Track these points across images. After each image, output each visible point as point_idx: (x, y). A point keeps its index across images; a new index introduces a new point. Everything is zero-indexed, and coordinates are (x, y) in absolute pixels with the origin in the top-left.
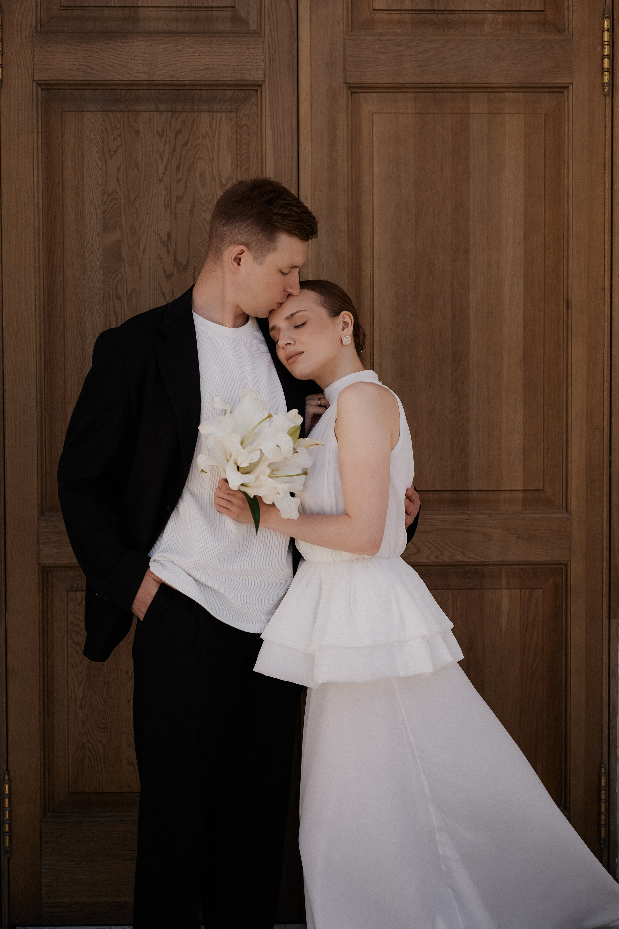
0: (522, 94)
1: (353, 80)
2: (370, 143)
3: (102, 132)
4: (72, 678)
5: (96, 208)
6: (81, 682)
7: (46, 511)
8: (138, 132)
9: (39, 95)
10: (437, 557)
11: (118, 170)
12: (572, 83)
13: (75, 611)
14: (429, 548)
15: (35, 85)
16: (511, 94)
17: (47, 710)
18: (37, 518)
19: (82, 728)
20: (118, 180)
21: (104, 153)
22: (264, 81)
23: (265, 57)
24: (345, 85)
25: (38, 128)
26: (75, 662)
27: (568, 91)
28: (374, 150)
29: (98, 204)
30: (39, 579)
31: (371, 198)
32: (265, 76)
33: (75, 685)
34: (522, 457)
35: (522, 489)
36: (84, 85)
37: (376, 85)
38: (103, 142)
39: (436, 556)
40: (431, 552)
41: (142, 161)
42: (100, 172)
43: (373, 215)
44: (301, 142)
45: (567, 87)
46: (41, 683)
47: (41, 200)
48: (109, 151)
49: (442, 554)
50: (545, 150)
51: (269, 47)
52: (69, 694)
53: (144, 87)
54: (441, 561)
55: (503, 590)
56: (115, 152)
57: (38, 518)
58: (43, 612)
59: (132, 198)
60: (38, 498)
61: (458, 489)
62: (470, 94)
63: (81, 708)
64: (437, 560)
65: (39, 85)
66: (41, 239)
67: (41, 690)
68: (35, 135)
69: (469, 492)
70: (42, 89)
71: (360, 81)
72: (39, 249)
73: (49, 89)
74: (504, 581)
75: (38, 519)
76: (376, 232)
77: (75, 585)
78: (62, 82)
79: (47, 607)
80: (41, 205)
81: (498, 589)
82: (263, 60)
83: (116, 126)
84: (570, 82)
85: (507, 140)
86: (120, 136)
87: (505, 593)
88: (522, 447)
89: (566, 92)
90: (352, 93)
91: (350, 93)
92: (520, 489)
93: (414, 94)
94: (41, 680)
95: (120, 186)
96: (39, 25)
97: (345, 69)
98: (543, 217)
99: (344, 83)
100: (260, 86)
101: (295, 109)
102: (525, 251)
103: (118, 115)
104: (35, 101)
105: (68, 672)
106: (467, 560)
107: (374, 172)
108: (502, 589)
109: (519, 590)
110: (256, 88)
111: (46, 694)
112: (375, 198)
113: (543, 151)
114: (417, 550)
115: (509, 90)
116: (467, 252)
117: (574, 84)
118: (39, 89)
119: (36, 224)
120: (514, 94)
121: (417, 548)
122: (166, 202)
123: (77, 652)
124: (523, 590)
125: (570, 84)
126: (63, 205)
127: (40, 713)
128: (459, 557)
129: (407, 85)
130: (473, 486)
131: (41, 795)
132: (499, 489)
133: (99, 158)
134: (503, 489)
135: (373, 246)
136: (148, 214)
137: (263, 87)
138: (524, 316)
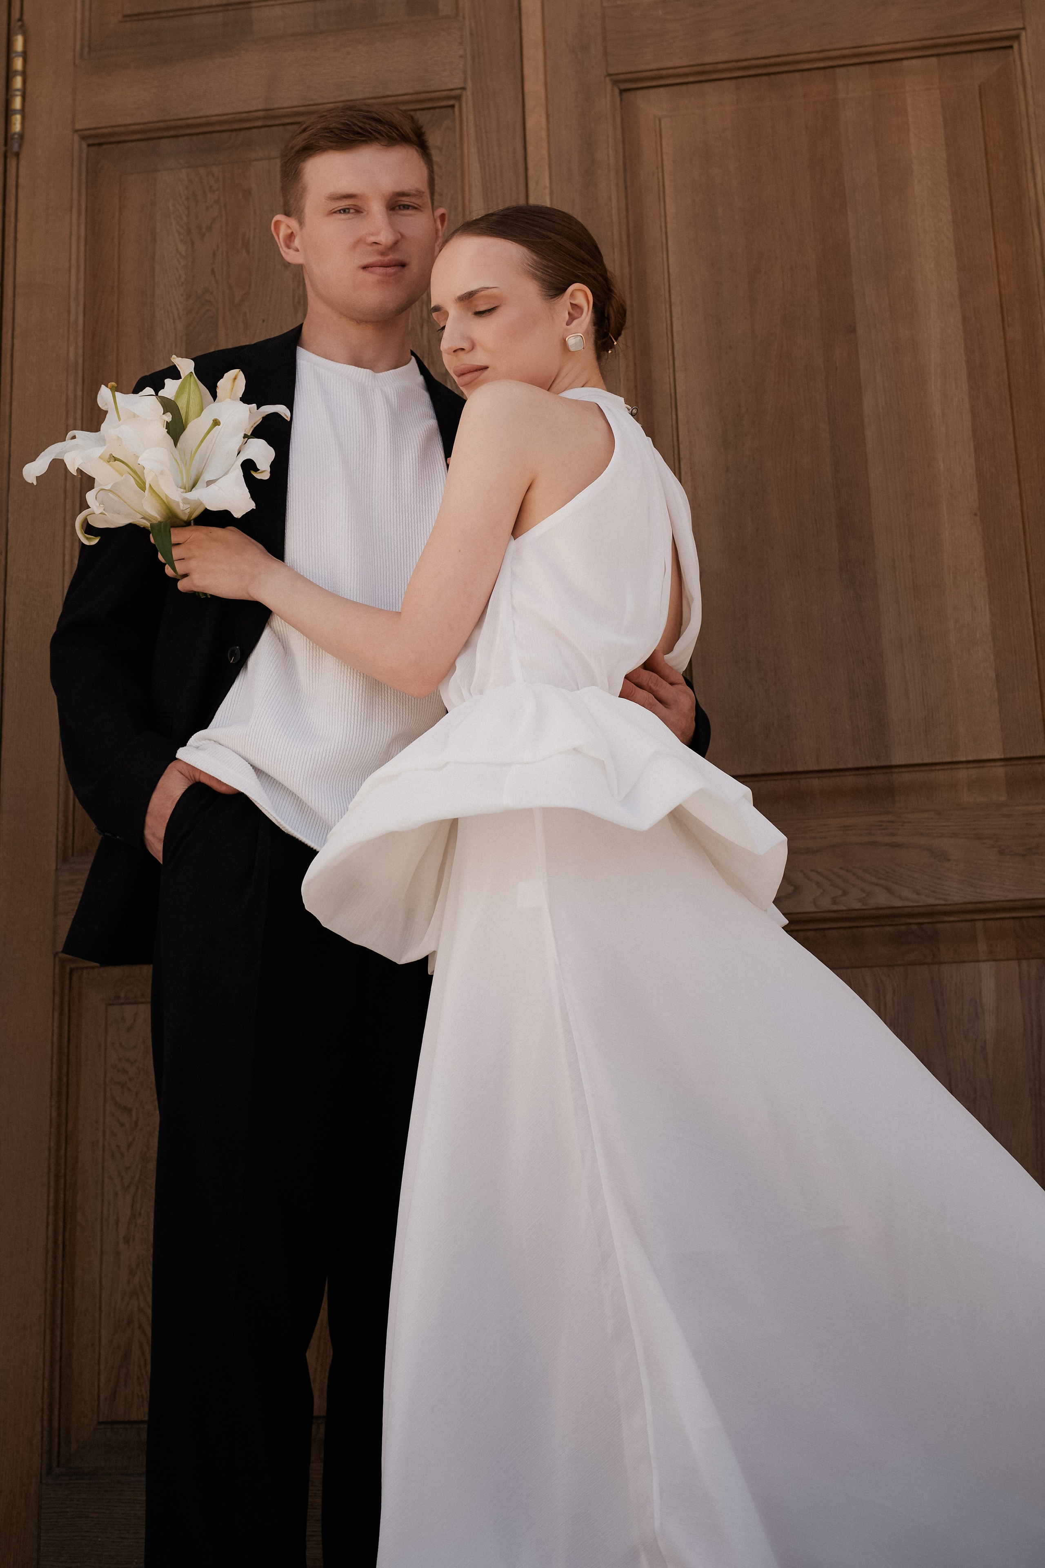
0: (934, 60)
1: (621, 69)
2: (657, 168)
3: (187, 199)
4: (111, 1178)
5: (174, 322)
6: (128, 1186)
7: (73, 855)
8: (249, 192)
9: (84, 155)
10: (834, 901)
11: (214, 254)
12: (1024, 28)
13: (121, 1045)
14: (817, 883)
15: (76, 138)
16: (914, 61)
17: (61, 1247)
18: (54, 867)
19: (129, 1282)
20: (213, 272)
21: (189, 232)
22: (463, 89)
23: (465, 50)
24: (608, 79)
25: (79, 204)
26: (118, 1146)
27: (1020, 45)
28: (666, 177)
29: (178, 314)
30: (54, 983)
31: (665, 256)
32: (465, 80)
33: (116, 1194)
34: (996, 695)
35: (1002, 757)
36: (159, 129)
37: (664, 72)
38: (188, 216)
39: (833, 898)
40: (822, 891)
41: (254, 238)
42: (183, 262)
43: (669, 284)
44: (531, 172)
45: (1017, 37)
46: (52, 1191)
47: (81, 318)
48: (199, 227)
49: (845, 893)
50: (985, 144)
51: (471, 34)
52: (105, 1213)
53: (259, 123)
54: (844, 908)
55: (981, 964)
56: (209, 229)
57: (57, 866)
58: (60, 1048)
59: (237, 299)
60: (58, 829)
61: (869, 765)
62: (838, 70)
63: (127, 1240)
64: (836, 908)
65: (83, 138)
66: (80, 380)
67: (51, 1204)
68: (75, 216)
69: (894, 770)
70: (89, 145)
71: (634, 69)
72: (76, 397)
73: (100, 145)
74: (982, 947)
75: (57, 870)
76: (676, 311)
77: (122, 995)
78: (122, 129)
79: (69, 1040)
80: (81, 328)
81: (970, 962)
82: (461, 57)
83: (211, 187)
84: (1021, 26)
85: (912, 135)
86: (217, 201)
87: (987, 969)
88: (994, 675)
89: (1016, 46)
90: (622, 91)
91: (617, 91)
92: (998, 756)
93: (734, 81)
94: (52, 1184)
95: (216, 281)
96: (86, 49)
97: (606, 54)
98: (994, 256)
99: (605, 77)
100: (458, 98)
101: (519, 126)
102: (964, 318)
103: (215, 169)
104: (76, 163)
105: (103, 1167)
106: (897, 903)
107: (668, 213)
108: (978, 961)
109: (1017, 961)
110: (451, 103)
111: (61, 1215)
112: (670, 254)
113: (983, 146)
114: (792, 888)
115: (909, 54)
116: (852, 329)
117: (1029, 31)
118: (84, 146)
119: (71, 355)
120: (919, 61)
121: (792, 885)
122: (296, 300)
123: (122, 1125)
124: (1024, 963)
125: (1021, 31)
126: (118, 322)
127: (47, 1251)
128: (882, 899)
129: (721, 66)
130: (898, 759)
131: (42, 1426)
132: (955, 759)
133: (181, 241)
134: (963, 759)
135: (672, 336)
136: (264, 321)
137: (464, 99)
138: (974, 431)
